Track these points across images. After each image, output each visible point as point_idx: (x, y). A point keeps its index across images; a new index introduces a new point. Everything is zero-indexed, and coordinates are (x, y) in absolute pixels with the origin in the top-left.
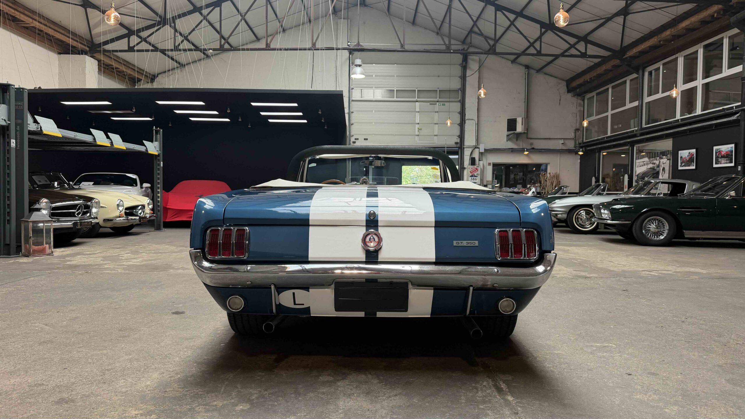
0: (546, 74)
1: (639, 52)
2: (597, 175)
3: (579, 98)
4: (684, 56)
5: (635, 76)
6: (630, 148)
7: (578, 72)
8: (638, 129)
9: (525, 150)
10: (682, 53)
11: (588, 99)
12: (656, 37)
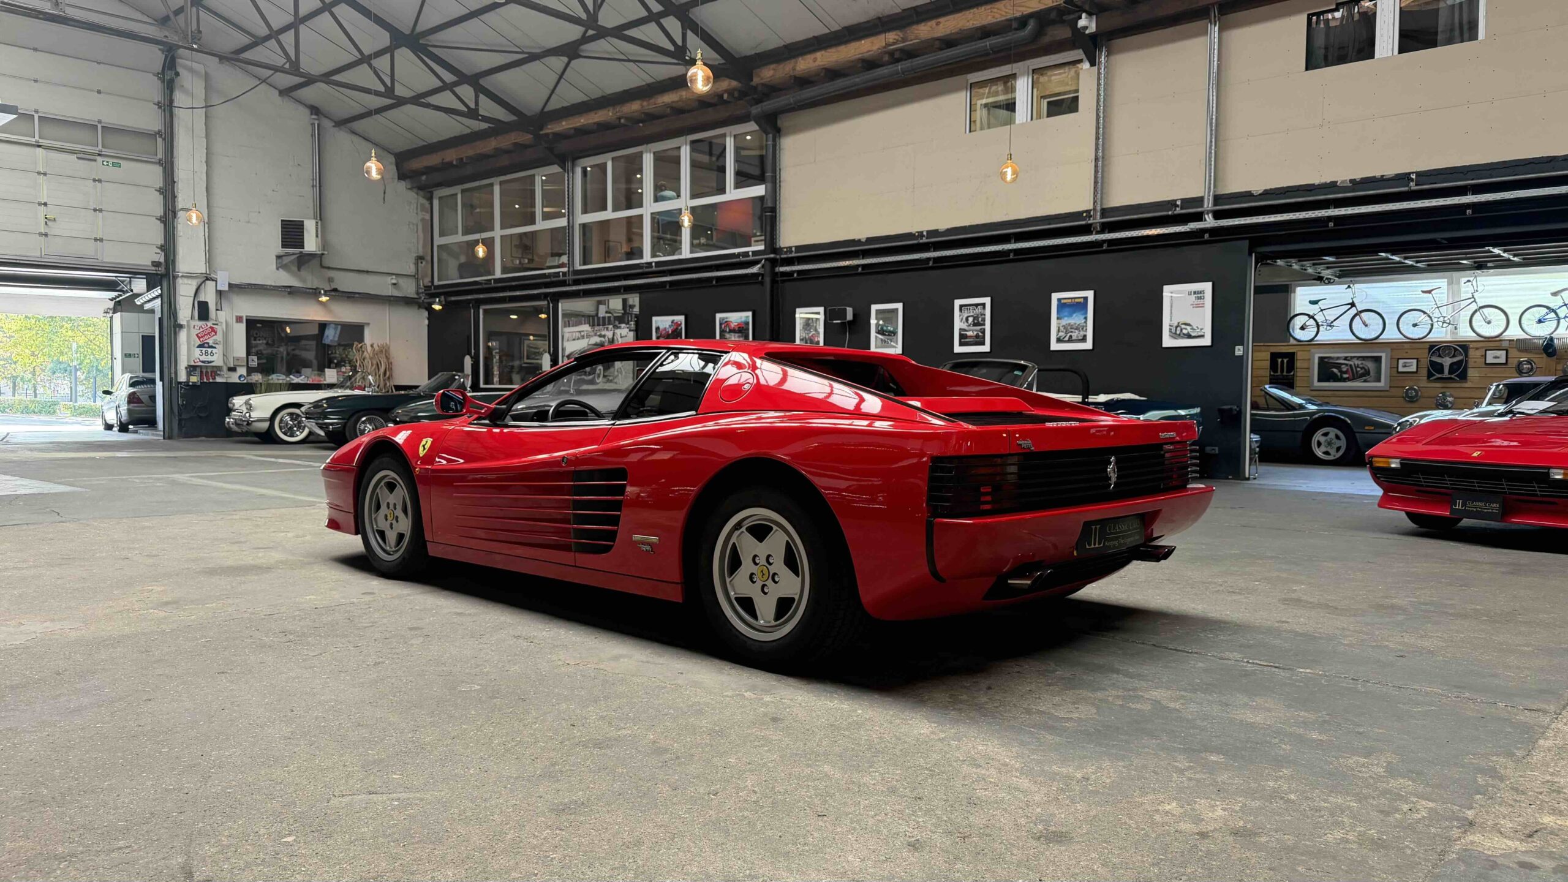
0: (354, 133)
1: (575, 129)
2: (473, 351)
3: (421, 193)
4: (654, 153)
5: (555, 169)
6: (551, 305)
7: (430, 142)
8: (569, 271)
9: (322, 292)
10: (650, 145)
11: (440, 198)
12: (611, 109)
